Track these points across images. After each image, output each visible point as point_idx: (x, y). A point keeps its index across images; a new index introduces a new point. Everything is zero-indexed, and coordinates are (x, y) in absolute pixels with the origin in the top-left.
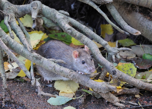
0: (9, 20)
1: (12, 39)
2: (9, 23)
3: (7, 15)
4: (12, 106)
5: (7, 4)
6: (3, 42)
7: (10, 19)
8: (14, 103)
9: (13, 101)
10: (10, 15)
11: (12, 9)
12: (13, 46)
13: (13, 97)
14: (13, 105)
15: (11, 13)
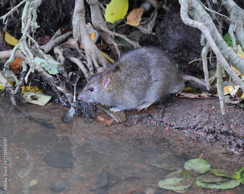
0: (235, 28)
1: (235, 53)
2: (234, 33)
3: (233, 22)
4: (230, 138)
5: (235, 8)
6: (222, 57)
7: (237, 27)
8: (233, 135)
9: (231, 132)
10: (236, 23)
11: (240, 15)
12: (235, 62)
13: (232, 127)
14: (232, 138)
15: (238, 21)
